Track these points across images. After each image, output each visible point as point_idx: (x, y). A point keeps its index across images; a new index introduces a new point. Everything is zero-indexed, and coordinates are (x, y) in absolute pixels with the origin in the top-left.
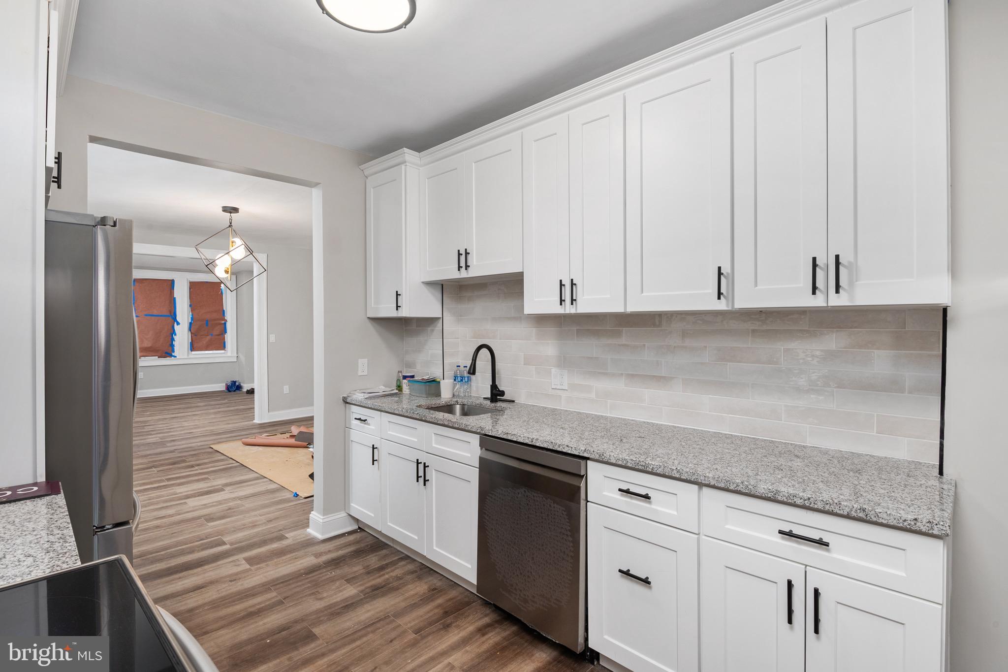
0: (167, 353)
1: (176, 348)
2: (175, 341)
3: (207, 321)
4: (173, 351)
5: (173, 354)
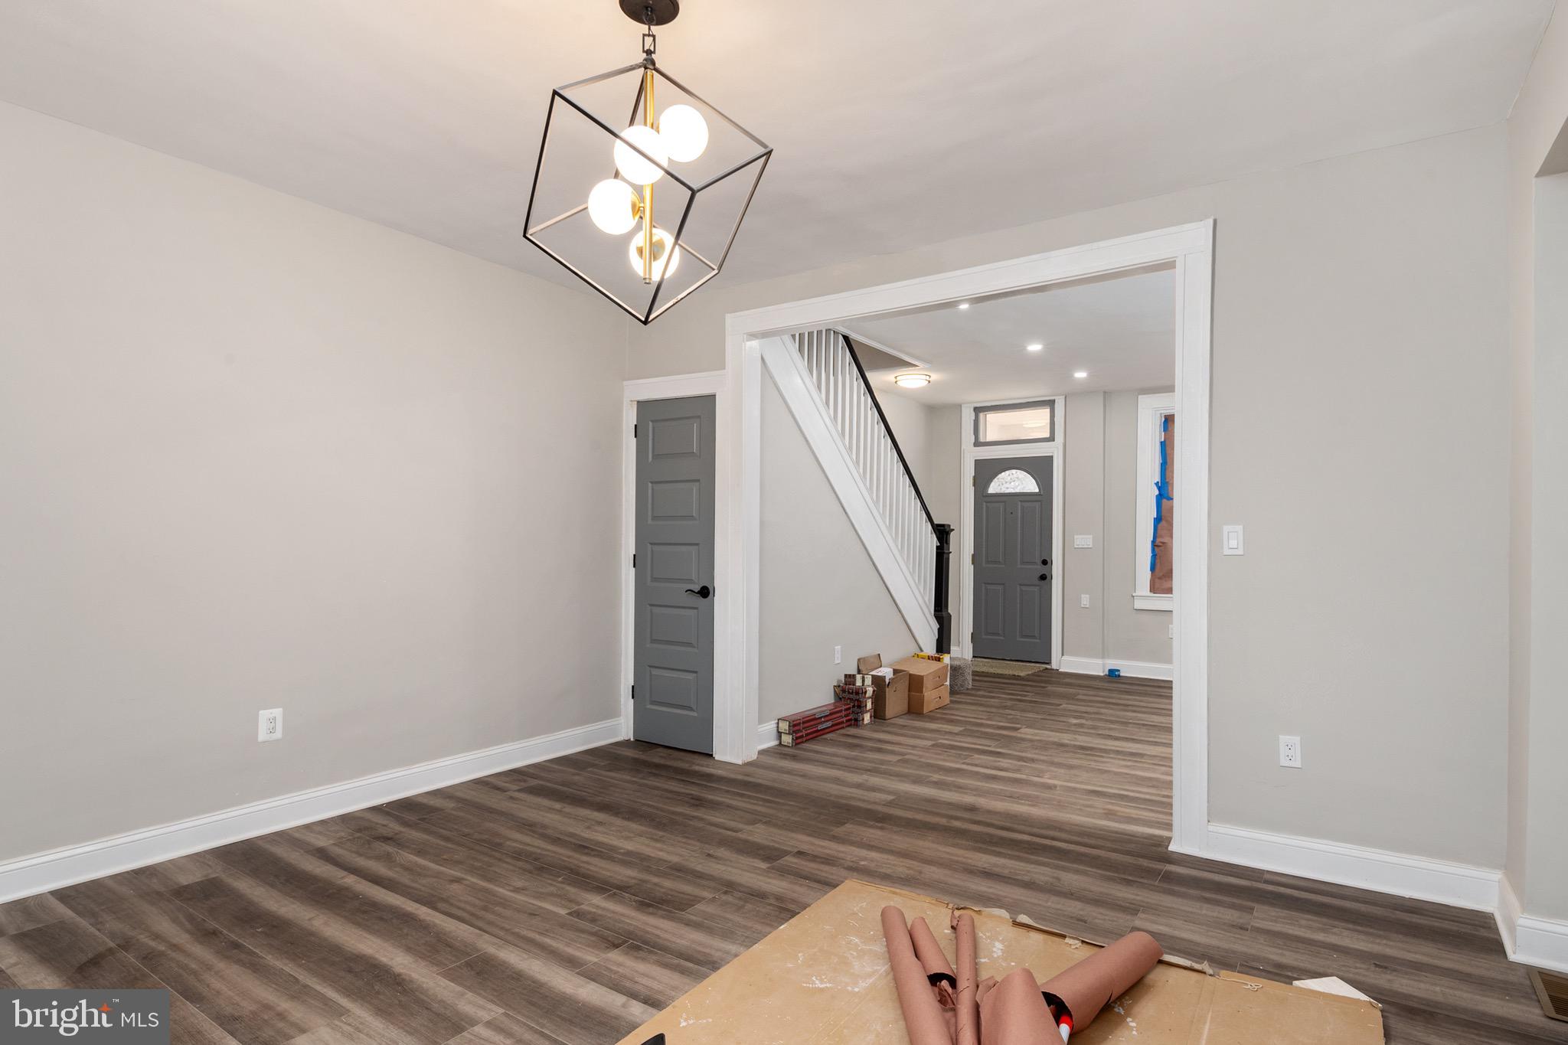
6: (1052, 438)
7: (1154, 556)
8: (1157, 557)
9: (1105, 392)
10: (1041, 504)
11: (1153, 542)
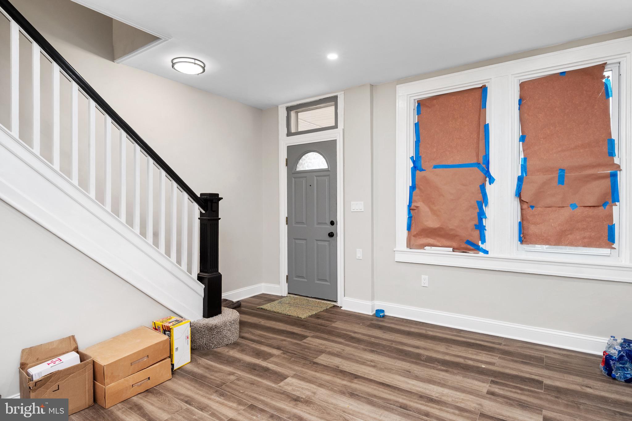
0: (469, 242)
1: (488, 234)
2: (486, 218)
3: (563, 170)
4: (483, 239)
5: (481, 246)
6: (336, 127)
7: (410, 218)
8: (413, 218)
9: (372, 86)
10: (330, 178)
11: (409, 206)
